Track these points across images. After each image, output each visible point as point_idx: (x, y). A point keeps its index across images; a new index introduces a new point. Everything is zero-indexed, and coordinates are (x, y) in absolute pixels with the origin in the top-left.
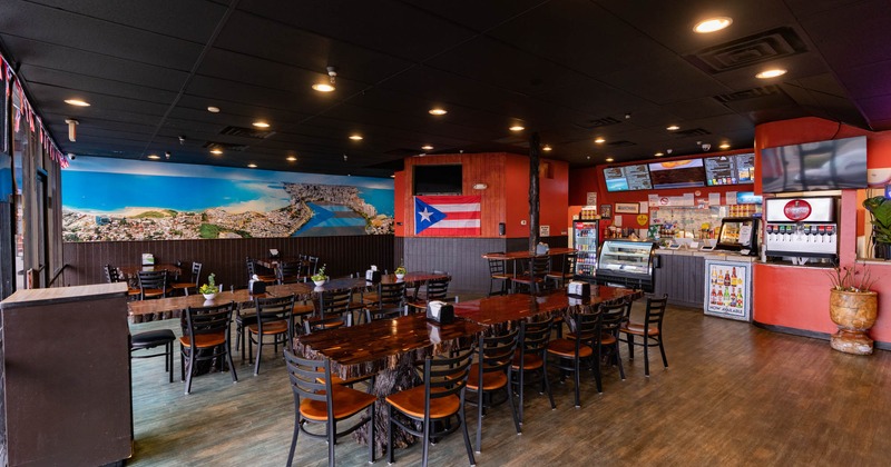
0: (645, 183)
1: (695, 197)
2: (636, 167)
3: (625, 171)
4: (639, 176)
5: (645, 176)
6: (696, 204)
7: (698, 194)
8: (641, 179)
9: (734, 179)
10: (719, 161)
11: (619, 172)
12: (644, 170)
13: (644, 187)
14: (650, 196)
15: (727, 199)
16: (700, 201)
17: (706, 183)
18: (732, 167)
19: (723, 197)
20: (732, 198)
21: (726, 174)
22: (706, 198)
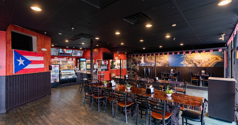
1: (67, 59)
2: (55, 49)
4: (55, 52)
5: (57, 52)
6: (67, 60)
7: (67, 58)
8: (56, 52)
10: (75, 51)
12: (57, 50)
13: (56, 55)
14: (55, 58)
15: (73, 59)
16: (68, 60)
17: (71, 55)
19: (72, 59)
20: (74, 59)
21: (76, 54)
22: (69, 59)
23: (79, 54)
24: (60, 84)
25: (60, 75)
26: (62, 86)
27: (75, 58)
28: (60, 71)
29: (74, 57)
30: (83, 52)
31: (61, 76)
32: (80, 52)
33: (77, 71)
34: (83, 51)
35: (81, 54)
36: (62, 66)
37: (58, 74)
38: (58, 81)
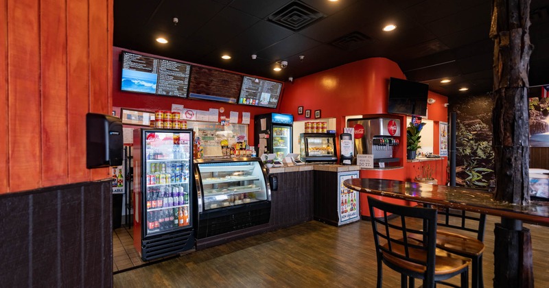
0: (180, 89)
1: (220, 115)
2: (176, 64)
3: (159, 65)
4: (176, 78)
5: (181, 79)
6: (220, 121)
7: (222, 111)
8: (176, 82)
9: (257, 101)
10: (253, 82)
11: (150, 64)
12: (184, 71)
13: (177, 93)
14: (174, 106)
15: (243, 119)
16: (222, 118)
17: (238, 100)
18: (259, 90)
19: (240, 117)
20: (247, 119)
21: (254, 96)
22: (228, 116)
23: (266, 99)
24: (195, 235)
25: (196, 188)
26: (203, 248)
27: (249, 114)
28: (194, 168)
29: (247, 108)
30: (279, 91)
31: (199, 192)
32: (271, 90)
33: (270, 165)
34: (280, 86)
35: (271, 97)
36: (202, 142)
37: (187, 181)
38: (185, 218)
